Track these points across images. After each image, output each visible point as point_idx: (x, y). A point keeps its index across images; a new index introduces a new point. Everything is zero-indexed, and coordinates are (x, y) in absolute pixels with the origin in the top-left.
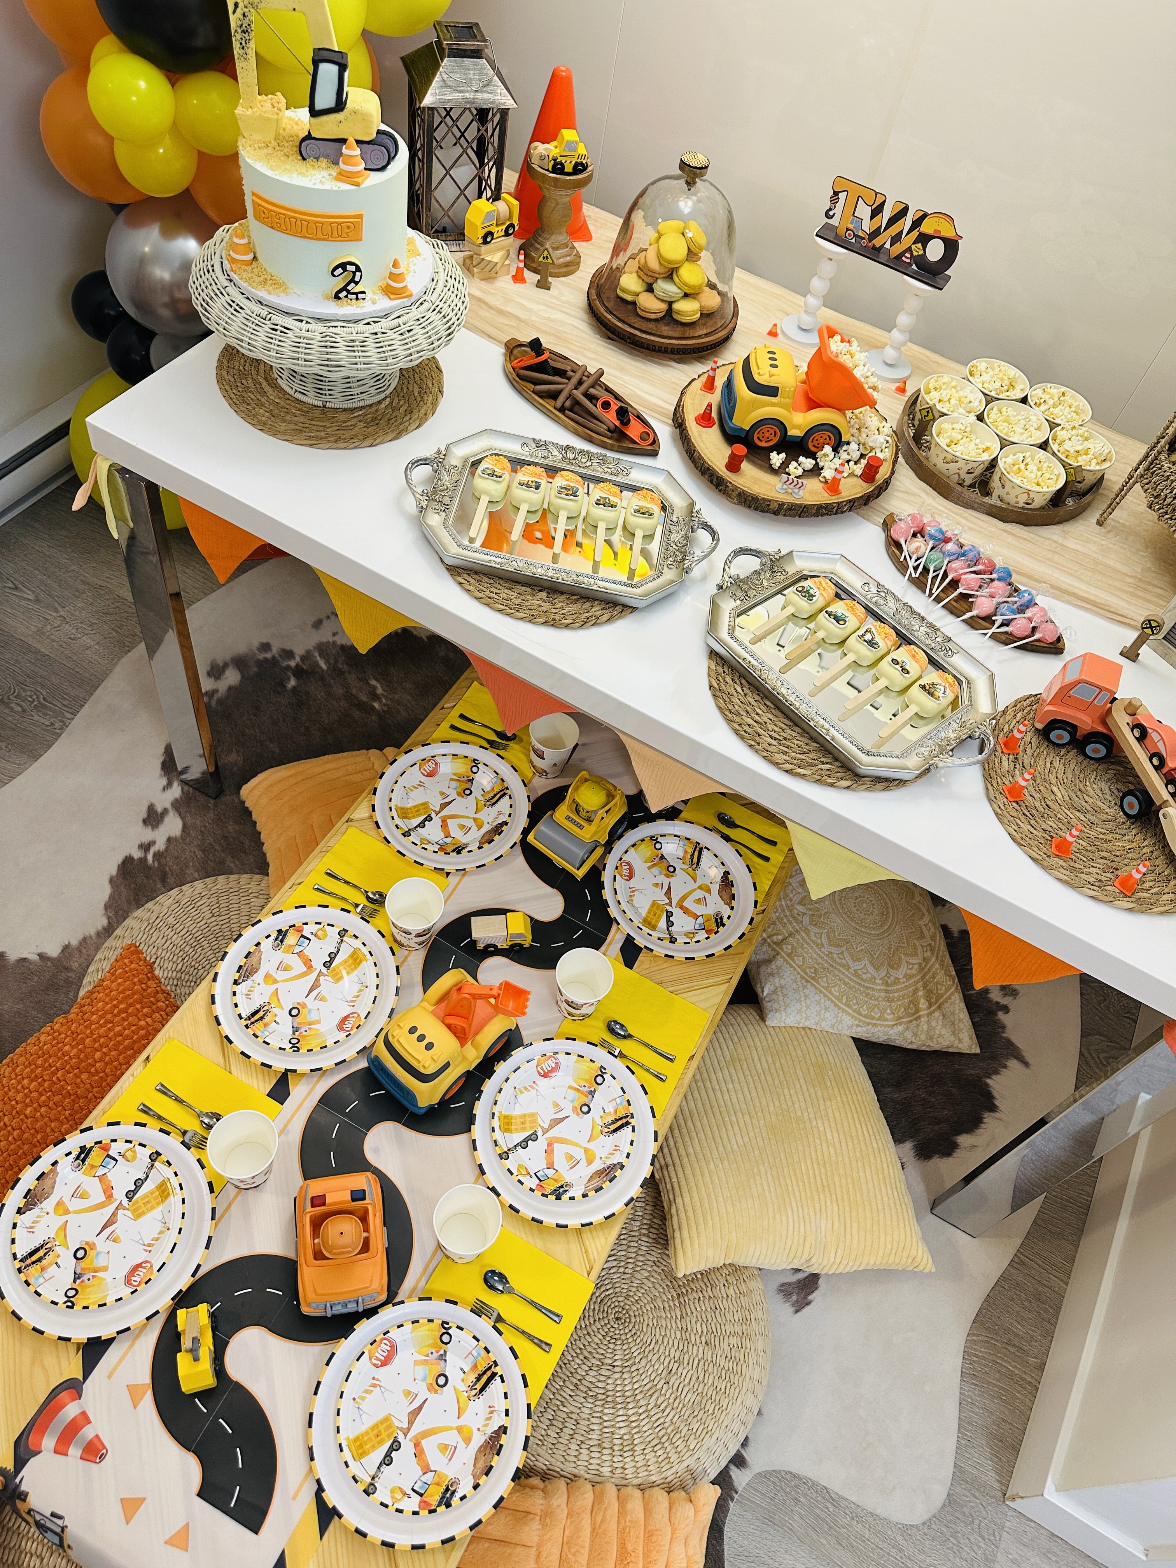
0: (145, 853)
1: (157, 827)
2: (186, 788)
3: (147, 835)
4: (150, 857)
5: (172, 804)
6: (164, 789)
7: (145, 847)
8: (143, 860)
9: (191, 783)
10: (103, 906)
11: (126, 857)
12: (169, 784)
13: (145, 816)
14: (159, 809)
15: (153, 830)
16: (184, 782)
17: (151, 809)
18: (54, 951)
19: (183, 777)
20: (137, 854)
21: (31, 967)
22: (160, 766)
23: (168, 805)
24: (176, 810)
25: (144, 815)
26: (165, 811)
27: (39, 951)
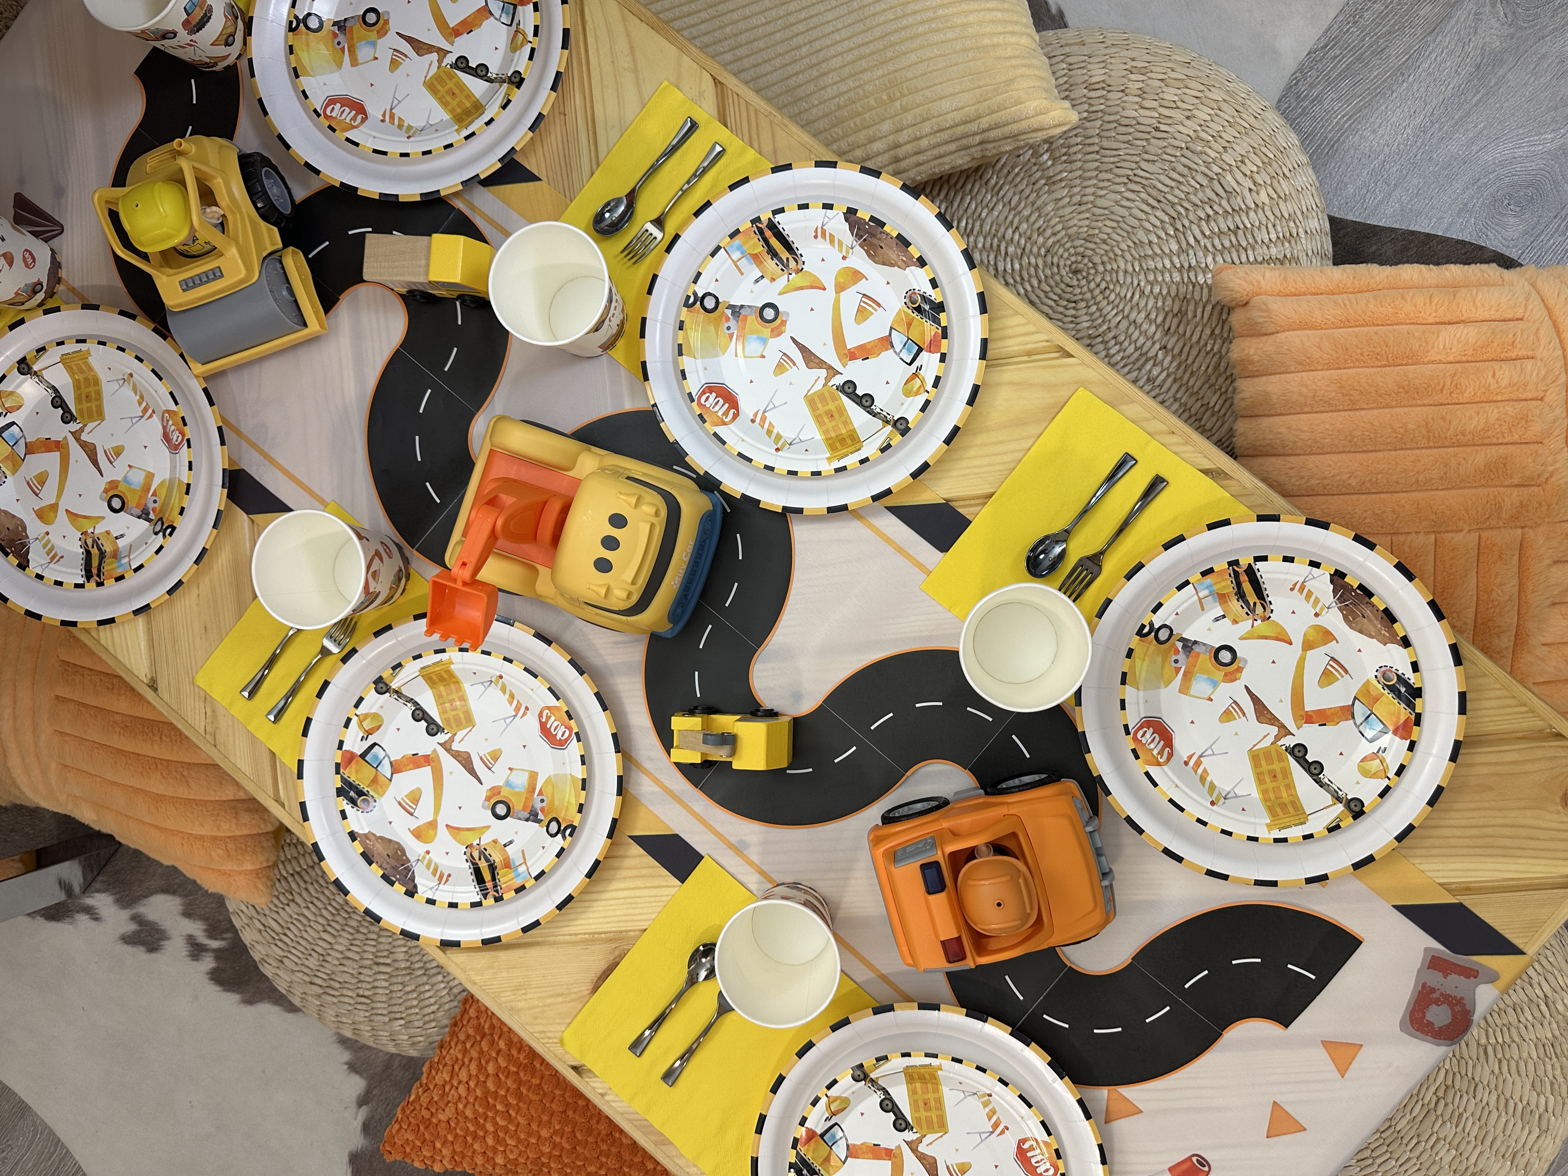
0: (207, 950)
1: (163, 932)
2: (97, 885)
3: (176, 947)
4: (215, 944)
5: (124, 907)
6: (96, 919)
7: (196, 950)
8: (219, 954)
9: (90, 878)
10: (290, 1015)
11: (212, 979)
12: (90, 911)
13: (142, 948)
14: (133, 927)
15: (168, 939)
16: (87, 889)
17: (128, 940)
18: (357, 1084)
19: (77, 889)
20: (208, 963)
21: (377, 1117)
22: (54, 924)
23: (125, 914)
24: (135, 902)
25: (139, 953)
26: (136, 918)
27: (354, 1105)
